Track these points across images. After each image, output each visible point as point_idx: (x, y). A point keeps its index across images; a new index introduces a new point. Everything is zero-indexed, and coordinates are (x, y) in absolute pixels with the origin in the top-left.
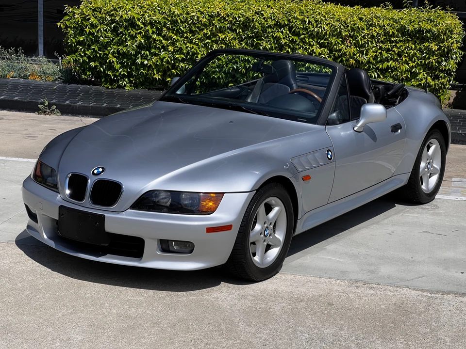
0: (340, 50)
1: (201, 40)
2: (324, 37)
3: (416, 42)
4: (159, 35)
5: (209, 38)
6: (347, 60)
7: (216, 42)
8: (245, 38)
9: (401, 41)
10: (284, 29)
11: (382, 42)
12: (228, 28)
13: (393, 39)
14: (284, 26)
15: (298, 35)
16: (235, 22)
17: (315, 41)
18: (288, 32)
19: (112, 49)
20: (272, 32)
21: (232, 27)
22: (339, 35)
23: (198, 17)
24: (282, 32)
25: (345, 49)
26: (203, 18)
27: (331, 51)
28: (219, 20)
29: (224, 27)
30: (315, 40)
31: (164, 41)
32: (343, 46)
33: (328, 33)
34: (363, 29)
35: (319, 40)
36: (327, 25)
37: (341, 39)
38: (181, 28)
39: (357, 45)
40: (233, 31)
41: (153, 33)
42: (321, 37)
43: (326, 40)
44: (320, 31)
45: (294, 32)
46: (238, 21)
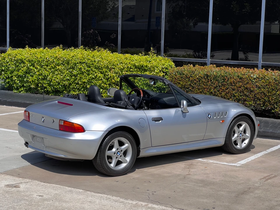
1: (50, 69)
2: (102, 69)
3: (142, 71)
4: (34, 66)
5: (54, 68)
6: (111, 80)
7: (57, 70)
8: (69, 69)
9: (135, 71)
11: (127, 71)
12: (61, 64)
13: (131, 70)
14: (83, 63)
15: (90, 67)
16: (64, 61)
17: (97, 70)
18: (86, 66)
19: (15, 73)
21: (63, 63)
22: (107, 67)
23: (49, 58)
26: (51, 59)
27: (104, 75)
28: (58, 60)
29: (59, 63)
31: (36, 70)
32: (109, 73)
33: (103, 66)
34: (118, 65)
36: (103, 63)
38: (42, 63)
39: (115, 73)
40: (64, 65)
41: (31, 66)
42: (101, 69)
43: (103, 70)
44: (99, 65)
45: (88, 66)
46: (65, 60)
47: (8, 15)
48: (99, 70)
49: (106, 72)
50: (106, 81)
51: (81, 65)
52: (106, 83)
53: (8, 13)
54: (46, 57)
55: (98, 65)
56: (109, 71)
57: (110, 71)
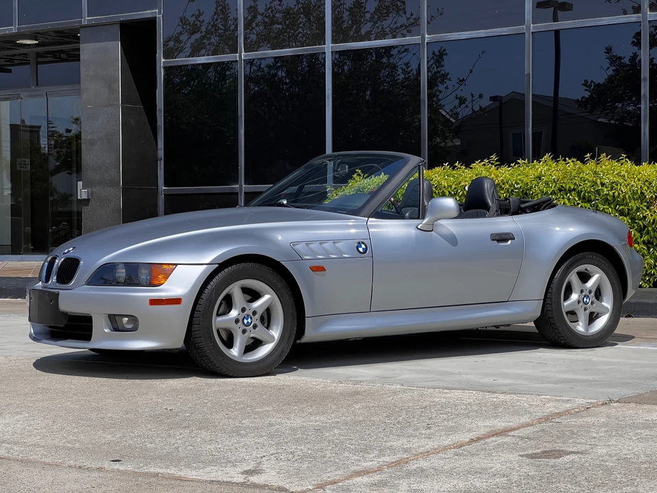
0: (645, 217)
2: (623, 202)
10: (571, 195)
14: (570, 191)
16: (512, 191)
17: (611, 208)
18: (577, 199)
20: (556, 199)
22: (642, 198)
24: (569, 199)
25: (652, 215)
27: (633, 219)
30: (612, 206)
32: (648, 212)
33: (627, 196)
35: (618, 206)
36: (626, 187)
37: (645, 204)
42: (620, 203)
43: (627, 205)
44: (616, 194)
45: (584, 198)
46: (517, 189)
47: (328, 99)
48: (615, 209)
49: (638, 209)
50: (638, 235)
51: (563, 198)
52: (639, 240)
53: (328, 97)
54: (463, 184)
55: (613, 193)
56: (645, 208)
57: (648, 208)
